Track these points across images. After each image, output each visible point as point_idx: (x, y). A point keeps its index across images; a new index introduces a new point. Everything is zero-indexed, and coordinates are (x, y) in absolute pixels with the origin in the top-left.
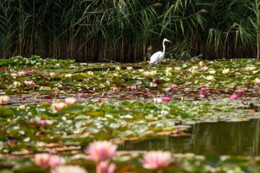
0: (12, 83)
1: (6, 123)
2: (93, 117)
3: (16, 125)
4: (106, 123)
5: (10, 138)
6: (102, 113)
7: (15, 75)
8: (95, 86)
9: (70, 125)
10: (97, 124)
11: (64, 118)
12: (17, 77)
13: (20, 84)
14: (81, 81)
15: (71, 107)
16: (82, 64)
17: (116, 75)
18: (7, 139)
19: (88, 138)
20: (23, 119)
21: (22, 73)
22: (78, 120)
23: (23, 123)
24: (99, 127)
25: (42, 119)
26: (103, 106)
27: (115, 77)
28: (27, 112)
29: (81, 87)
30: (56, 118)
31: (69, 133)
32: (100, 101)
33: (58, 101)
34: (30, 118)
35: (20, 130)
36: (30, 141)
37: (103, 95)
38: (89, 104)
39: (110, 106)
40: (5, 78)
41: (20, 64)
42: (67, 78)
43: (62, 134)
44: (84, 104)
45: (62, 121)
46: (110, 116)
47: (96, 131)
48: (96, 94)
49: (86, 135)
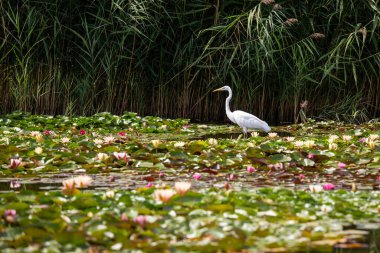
0: (95, 154)
1: (86, 219)
2: (216, 212)
3: (100, 223)
4: (237, 223)
5: (92, 243)
6: (231, 207)
7: (101, 141)
8: (220, 163)
9: (181, 225)
10: (221, 224)
11: (172, 213)
12: (104, 146)
13: (107, 157)
14: (199, 153)
15: (183, 197)
16: (200, 126)
17: (251, 145)
18: (87, 244)
19: (209, 246)
20: (111, 213)
21: (110, 139)
22: (194, 217)
23: (111, 220)
24: (226, 229)
25: (140, 214)
26: (231, 195)
27: (250, 149)
28: (118, 202)
29: (199, 164)
30: (160, 212)
31: (180, 238)
32: (227, 187)
33: (164, 185)
34: (122, 211)
35: (107, 230)
36: (122, 249)
37: (232, 176)
38: (211, 191)
39: (241, 195)
40: (84, 146)
41: (107, 125)
42: (178, 148)
43: (169, 239)
44: (202, 191)
45: (169, 217)
46: (242, 212)
47: (221, 236)
48: (221, 174)
49: (206, 241)
